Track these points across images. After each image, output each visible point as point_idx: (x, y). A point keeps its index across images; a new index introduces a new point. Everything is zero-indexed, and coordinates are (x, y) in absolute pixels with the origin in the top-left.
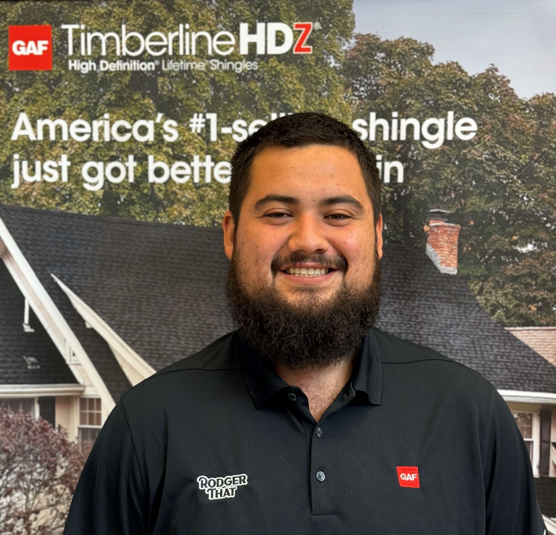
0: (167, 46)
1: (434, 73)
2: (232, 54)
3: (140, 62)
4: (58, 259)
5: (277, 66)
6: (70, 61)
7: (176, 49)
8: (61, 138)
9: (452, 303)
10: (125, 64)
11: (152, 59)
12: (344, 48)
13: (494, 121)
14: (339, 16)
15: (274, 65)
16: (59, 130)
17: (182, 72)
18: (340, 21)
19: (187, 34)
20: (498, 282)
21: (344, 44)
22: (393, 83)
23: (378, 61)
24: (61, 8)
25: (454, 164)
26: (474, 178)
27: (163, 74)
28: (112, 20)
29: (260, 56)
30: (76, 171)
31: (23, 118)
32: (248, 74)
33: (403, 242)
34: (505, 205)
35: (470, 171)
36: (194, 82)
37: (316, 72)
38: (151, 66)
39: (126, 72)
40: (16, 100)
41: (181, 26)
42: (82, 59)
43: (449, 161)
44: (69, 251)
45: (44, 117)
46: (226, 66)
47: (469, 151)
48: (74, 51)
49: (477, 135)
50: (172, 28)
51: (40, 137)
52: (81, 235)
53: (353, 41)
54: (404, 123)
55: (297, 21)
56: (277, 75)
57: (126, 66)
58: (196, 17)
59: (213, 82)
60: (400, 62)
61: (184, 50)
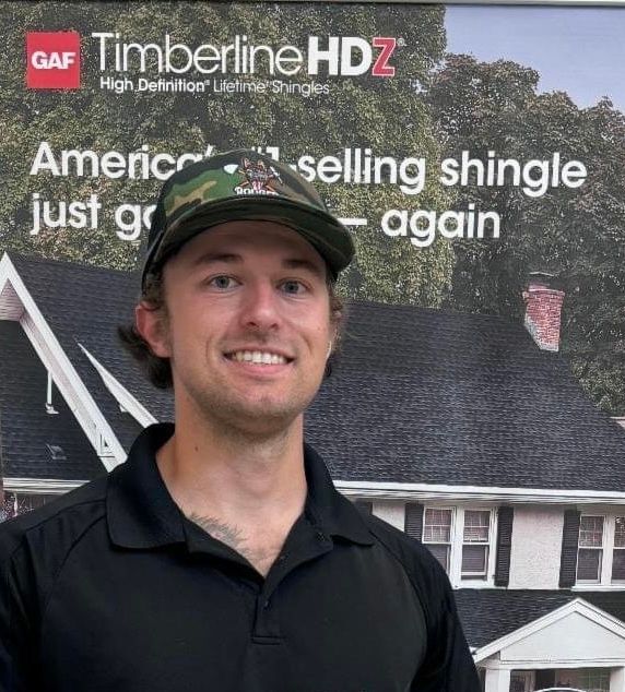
0: (220, 62)
1: (538, 105)
2: (298, 74)
3: (187, 82)
4: (85, 324)
5: (352, 90)
6: (102, 78)
7: (231, 65)
8: (91, 174)
9: (552, 387)
10: (168, 84)
11: (201, 77)
12: (433, 70)
13: (606, 165)
14: (427, 31)
15: (349, 88)
16: (88, 163)
17: (238, 94)
18: (429, 37)
19: (245, 48)
20: (606, 361)
21: (433, 66)
22: (490, 116)
23: (473, 88)
24: (91, 11)
25: (559, 216)
26: (582, 235)
27: (214, 97)
28: (154, 28)
29: (332, 77)
30: (108, 215)
31: (45, 147)
32: (317, 98)
33: (497, 311)
34: (617, 268)
35: (577, 226)
36: (252, 107)
37: (399, 100)
38: (200, 87)
39: (169, 93)
40: (36, 125)
41: (238, 37)
42: (117, 76)
43: (553, 213)
44: (99, 315)
45: (70, 147)
46: (290, 89)
47: (577, 202)
48: (107, 66)
49: (586, 182)
50: (226, 39)
51: (65, 172)
52: (113, 296)
53: (443, 63)
54: (502, 165)
55: (377, 36)
56: (352, 101)
57: (170, 86)
58: (255, 26)
59: (275, 108)
60: (498, 90)
61: (241, 67)
